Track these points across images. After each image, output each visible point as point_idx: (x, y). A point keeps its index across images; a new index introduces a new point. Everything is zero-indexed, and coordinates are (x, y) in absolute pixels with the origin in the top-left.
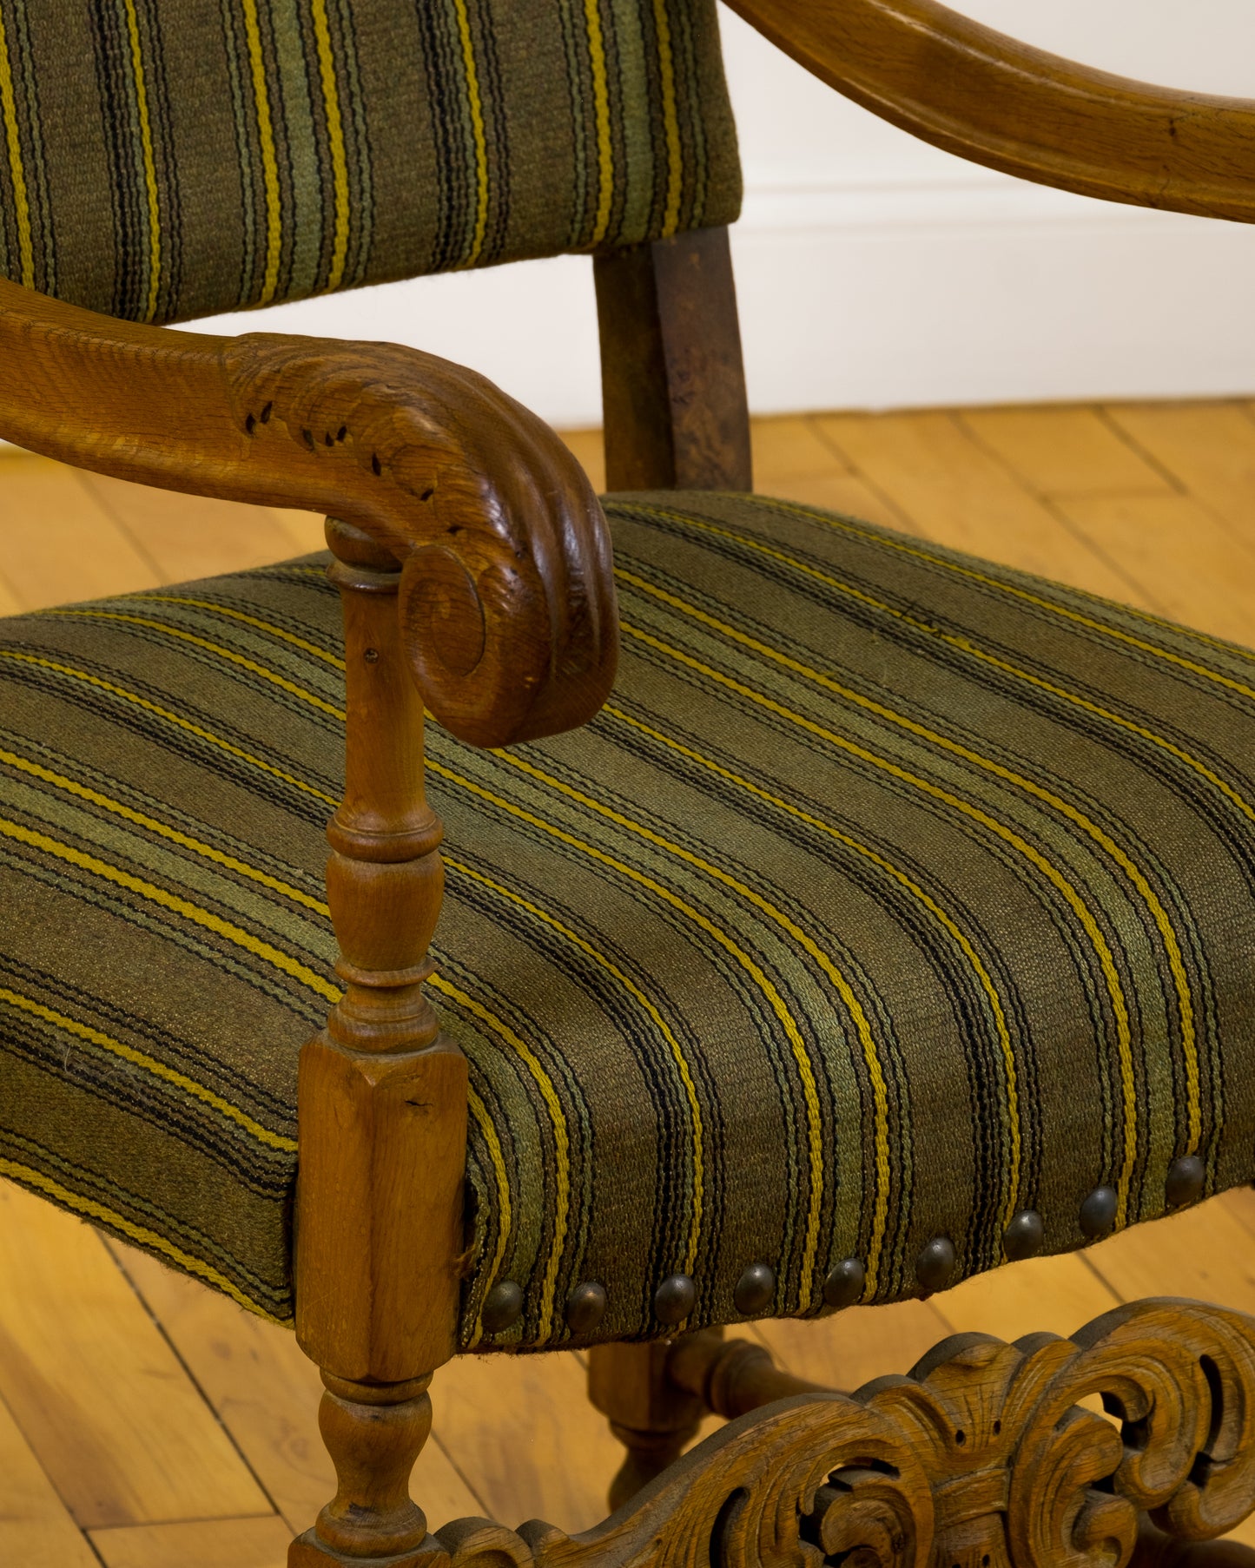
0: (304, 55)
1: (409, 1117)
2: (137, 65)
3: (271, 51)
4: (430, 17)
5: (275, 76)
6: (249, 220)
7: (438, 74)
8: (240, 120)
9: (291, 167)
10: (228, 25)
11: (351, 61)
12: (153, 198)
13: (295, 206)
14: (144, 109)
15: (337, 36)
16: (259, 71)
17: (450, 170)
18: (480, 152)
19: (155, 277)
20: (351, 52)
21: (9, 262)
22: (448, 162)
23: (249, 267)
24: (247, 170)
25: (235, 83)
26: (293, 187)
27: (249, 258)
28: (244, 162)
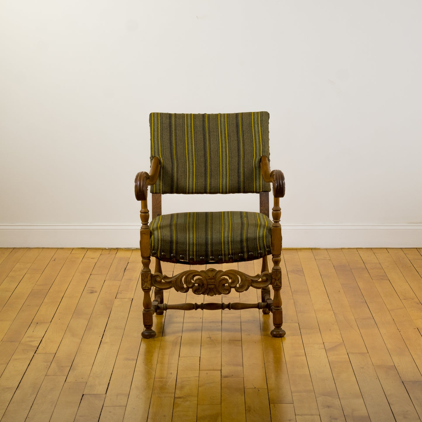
0: (226, 172)
1: (144, 235)
2: (209, 170)
3: (223, 171)
4: (239, 170)
5: (223, 173)
6: (218, 185)
7: (239, 175)
8: (218, 176)
9: (223, 181)
10: (218, 168)
12: (209, 182)
14: (209, 174)
15: (229, 170)
16: (221, 172)
18: (242, 182)
19: (208, 188)
20: (230, 172)
21: (192, 185)
22: (239, 182)
23: (218, 189)
25: (218, 173)
28: (218, 180)
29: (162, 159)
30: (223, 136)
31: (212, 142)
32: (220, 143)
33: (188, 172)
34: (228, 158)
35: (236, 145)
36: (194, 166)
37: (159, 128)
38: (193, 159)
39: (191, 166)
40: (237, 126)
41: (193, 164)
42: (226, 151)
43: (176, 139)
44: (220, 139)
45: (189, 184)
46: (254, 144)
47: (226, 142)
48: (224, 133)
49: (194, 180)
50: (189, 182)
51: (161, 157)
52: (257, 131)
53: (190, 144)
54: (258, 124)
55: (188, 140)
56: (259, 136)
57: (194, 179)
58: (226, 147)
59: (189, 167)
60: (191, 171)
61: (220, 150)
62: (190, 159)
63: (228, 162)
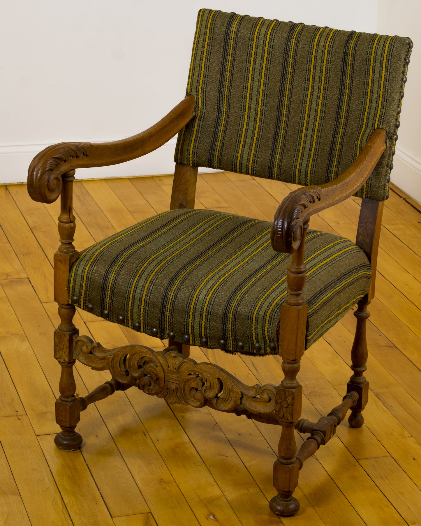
0: (310, 146)
3: (305, 143)
4: (332, 147)
5: (304, 147)
6: (293, 168)
8: (296, 152)
9: (302, 163)
10: (299, 136)
12: (277, 159)
13: (301, 169)
14: (280, 145)
15: (316, 144)
16: (302, 145)
17: (328, 173)
18: (333, 171)
19: (276, 172)
20: (318, 147)
21: (247, 159)
22: (328, 171)
23: (293, 176)
24: (295, 160)
25: (297, 146)
26: (301, 166)
27: (293, 175)
28: (295, 159)
29: (200, 102)
30: (318, 74)
31: (295, 84)
32: (310, 87)
33: (244, 133)
34: (318, 119)
35: (337, 96)
36: (258, 124)
37: (207, 41)
38: (256, 110)
39: (251, 124)
40: (345, 59)
41: (255, 120)
42: (317, 105)
43: (232, 67)
44: (311, 79)
45: (242, 157)
46: (368, 101)
47: (319, 88)
48: (319, 68)
49: (253, 152)
50: (242, 154)
51: (200, 98)
52: (378, 76)
53: (256, 80)
54: (382, 61)
55: (254, 71)
56: (379, 87)
57: (253, 148)
58: (318, 97)
59: (248, 125)
60: (250, 132)
61: (308, 102)
62: (253, 110)
63: (317, 127)
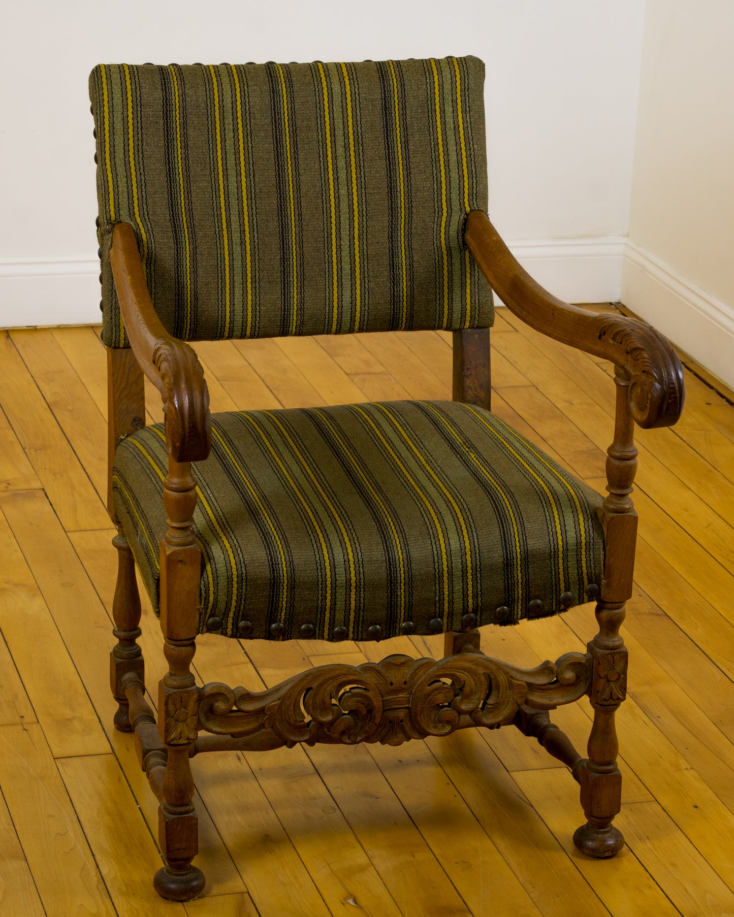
0: (351, 264)
2: (294, 261)
3: (340, 261)
4: (393, 257)
5: (340, 269)
6: (327, 309)
7: (394, 274)
8: (327, 280)
9: (342, 295)
10: (326, 253)
11: (366, 268)
12: (295, 299)
13: (342, 306)
14: (295, 274)
15: (362, 260)
16: (335, 267)
17: (394, 302)
18: (405, 298)
19: (294, 322)
20: (366, 265)
21: (243, 312)
22: (394, 299)
23: (327, 322)
24: (328, 295)
25: (327, 270)
26: (342, 301)
27: (327, 320)
28: (327, 292)
29: (143, 231)
30: (340, 143)
31: (302, 166)
32: (330, 166)
33: (227, 269)
34: (356, 218)
35: (383, 173)
36: (248, 247)
37: (131, 121)
38: (242, 225)
39: (237, 249)
40: (386, 109)
41: (243, 243)
42: (350, 194)
43: (186, 158)
44: (329, 153)
45: (232, 312)
46: (443, 171)
47: (348, 166)
48: (341, 133)
49: (250, 297)
50: (232, 304)
51: (140, 224)
52: (452, 126)
53: (232, 173)
54: (454, 101)
55: (224, 159)
56: (457, 143)
57: (250, 291)
58: (349, 181)
59: (231, 254)
60: (238, 264)
61: (332, 192)
62: (235, 226)
63: (356, 232)
